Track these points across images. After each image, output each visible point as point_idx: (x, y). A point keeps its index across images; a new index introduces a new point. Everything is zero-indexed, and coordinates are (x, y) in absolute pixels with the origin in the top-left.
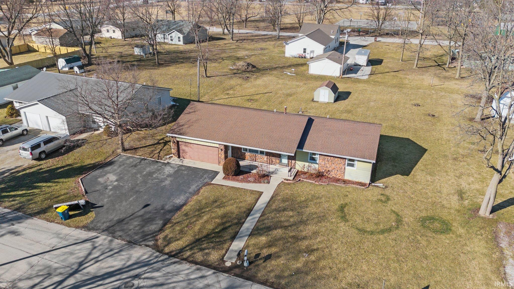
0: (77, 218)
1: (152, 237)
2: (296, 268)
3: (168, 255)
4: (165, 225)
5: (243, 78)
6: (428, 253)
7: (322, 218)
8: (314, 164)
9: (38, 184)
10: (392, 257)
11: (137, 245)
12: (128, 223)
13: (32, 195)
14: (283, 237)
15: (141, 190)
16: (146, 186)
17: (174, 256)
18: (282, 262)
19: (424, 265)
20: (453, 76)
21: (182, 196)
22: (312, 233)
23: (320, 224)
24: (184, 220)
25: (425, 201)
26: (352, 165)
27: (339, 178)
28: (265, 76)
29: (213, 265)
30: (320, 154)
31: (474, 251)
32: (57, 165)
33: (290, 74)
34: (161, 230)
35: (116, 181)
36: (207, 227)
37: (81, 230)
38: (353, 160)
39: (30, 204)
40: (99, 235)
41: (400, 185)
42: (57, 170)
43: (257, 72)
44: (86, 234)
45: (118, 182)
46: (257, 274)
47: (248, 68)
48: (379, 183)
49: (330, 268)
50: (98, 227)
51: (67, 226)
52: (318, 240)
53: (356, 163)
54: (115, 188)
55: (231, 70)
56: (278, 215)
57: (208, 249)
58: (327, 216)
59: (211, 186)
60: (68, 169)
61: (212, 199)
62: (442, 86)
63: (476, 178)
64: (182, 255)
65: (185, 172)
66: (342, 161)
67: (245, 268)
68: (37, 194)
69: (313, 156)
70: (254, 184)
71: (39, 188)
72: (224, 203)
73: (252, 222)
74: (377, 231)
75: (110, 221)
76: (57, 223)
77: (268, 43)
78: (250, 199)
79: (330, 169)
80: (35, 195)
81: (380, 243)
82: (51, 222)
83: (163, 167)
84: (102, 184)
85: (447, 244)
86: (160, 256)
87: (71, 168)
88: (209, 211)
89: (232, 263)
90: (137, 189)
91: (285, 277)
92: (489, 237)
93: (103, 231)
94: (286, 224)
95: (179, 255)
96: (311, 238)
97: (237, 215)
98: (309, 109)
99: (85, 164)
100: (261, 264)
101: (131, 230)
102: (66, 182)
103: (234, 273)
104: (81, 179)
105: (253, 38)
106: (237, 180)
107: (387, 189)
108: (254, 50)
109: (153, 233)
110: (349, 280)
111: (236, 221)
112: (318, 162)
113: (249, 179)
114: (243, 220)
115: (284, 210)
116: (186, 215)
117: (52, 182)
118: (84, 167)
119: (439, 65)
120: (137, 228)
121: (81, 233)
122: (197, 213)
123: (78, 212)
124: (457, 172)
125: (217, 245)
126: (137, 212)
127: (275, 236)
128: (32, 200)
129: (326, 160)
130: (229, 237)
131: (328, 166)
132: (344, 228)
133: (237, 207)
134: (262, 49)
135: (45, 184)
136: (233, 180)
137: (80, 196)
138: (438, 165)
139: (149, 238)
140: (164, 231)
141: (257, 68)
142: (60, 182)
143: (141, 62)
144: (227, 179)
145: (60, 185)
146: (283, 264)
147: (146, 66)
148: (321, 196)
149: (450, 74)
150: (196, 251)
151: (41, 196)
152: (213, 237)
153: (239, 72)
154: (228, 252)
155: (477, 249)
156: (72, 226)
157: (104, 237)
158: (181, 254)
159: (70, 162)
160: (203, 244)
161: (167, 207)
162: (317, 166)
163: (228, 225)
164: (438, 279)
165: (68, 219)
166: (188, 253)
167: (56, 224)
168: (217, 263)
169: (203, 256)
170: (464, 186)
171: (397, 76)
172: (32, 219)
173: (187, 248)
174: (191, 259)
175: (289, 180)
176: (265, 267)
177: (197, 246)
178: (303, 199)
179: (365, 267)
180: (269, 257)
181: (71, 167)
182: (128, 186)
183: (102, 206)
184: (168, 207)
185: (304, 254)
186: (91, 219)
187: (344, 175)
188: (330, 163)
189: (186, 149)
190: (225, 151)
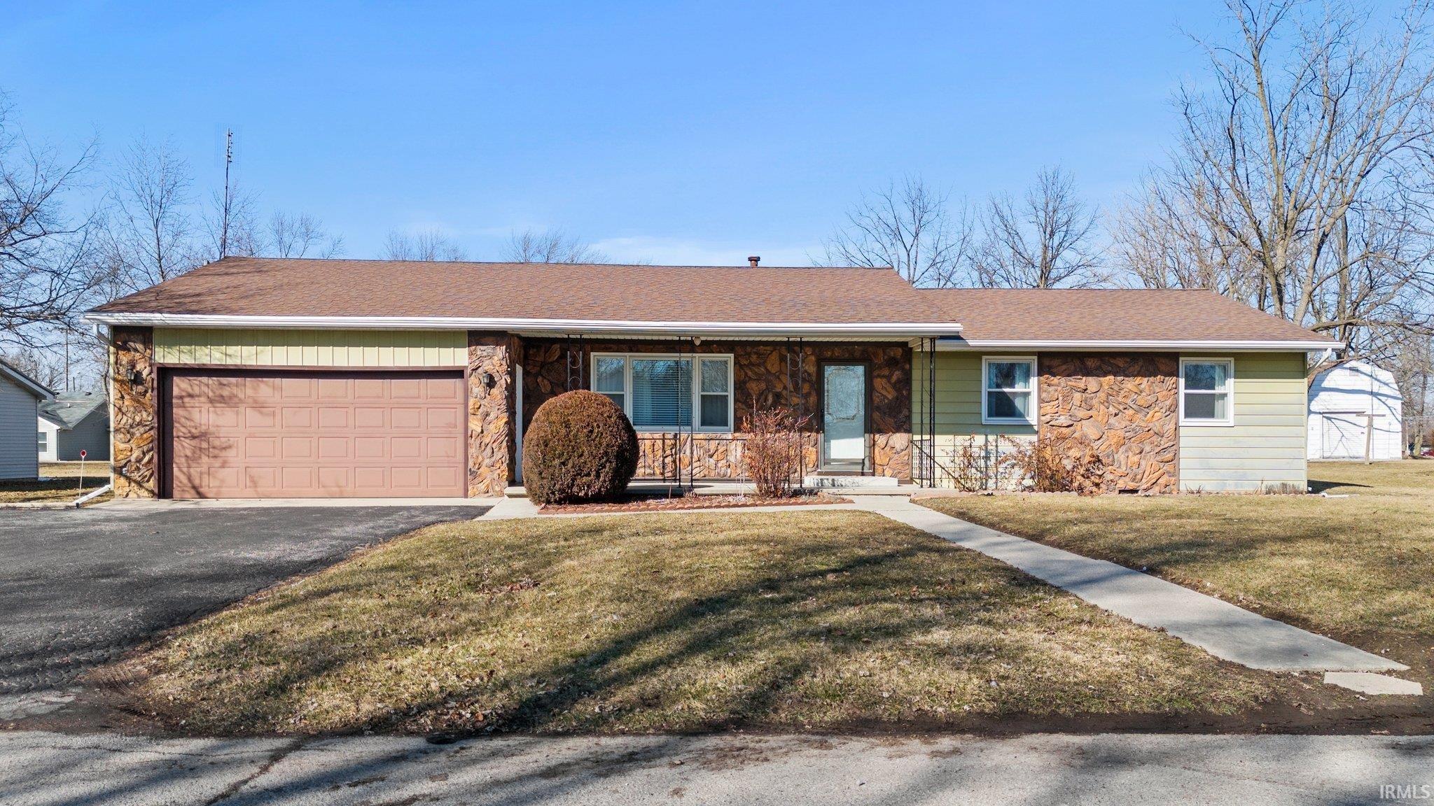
8: (1015, 436)
26: (1211, 406)
69: (1006, 390)
79: (1101, 448)
112: (1032, 419)
129: (1078, 396)
131: (1091, 432)
187: (1177, 470)
188: (1100, 412)
189: (221, 421)
190: (511, 389)
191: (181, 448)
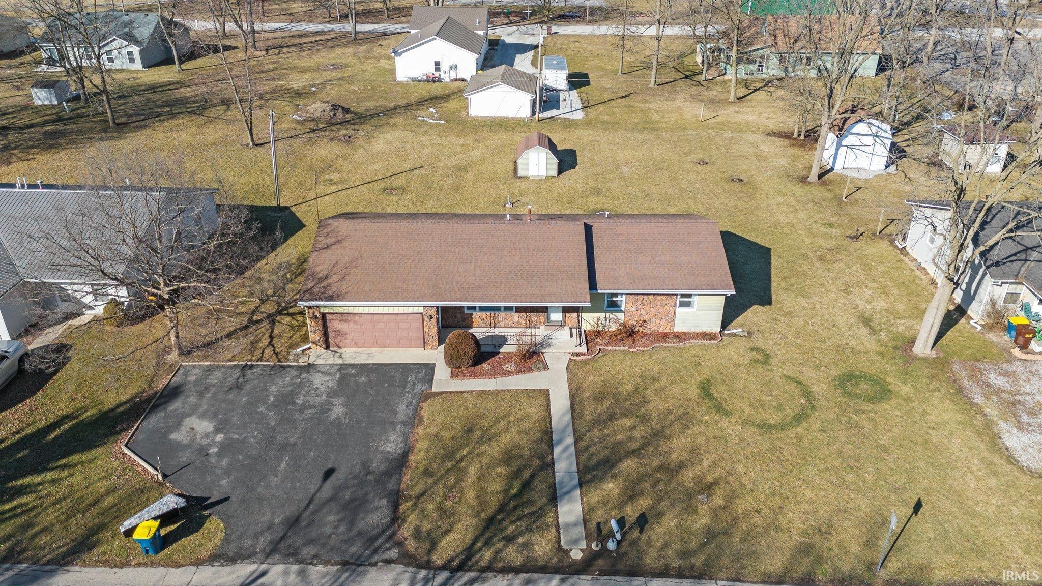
0: (183, 541)
1: (387, 541)
2: (703, 528)
3: (447, 569)
4: (396, 506)
5: (340, 141)
6: (884, 441)
7: (686, 419)
8: (617, 314)
9: (20, 482)
10: (838, 463)
11: (366, 565)
12: (313, 521)
13: (23, 513)
14: (643, 474)
15: (292, 440)
16: (295, 428)
17: (460, 568)
18: (672, 523)
19: (891, 465)
20: (723, 96)
21: (392, 435)
22: (687, 452)
23: (690, 432)
24: (432, 486)
25: (823, 346)
26: (688, 304)
27: (665, 331)
28: (382, 129)
29: (549, 564)
30: (627, 294)
31: (943, 420)
32: (34, 422)
33: (432, 121)
34: (396, 519)
35: (217, 431)
36: (489, 490)
37: (213, 566)
38: (690, 296)
39: (35, 535)
40: (264, 567)
41: (769, 325)
42: (45, 437)
43: (361, 123)
44: (230, 573)
45: (225, 434)
46: (641, 559)
47: (335, 115)
48: (734, 329)
49: (756, 511)
50: (248, 549)
51: (169, 566)
52: (706, 463)
53: (695, 298)
54: (225, 448)
55: (299, 122)
56: (606, 432)
57: (521, 534)
58: (691, 412)
59: (438, 399)
60: (71, 428)
61: (458, 426)
62: (718, 119)
63: (873, 289)
64: (477, 562)
65: (363, 379)
66: (670, 300)
67: (615, 555)
68: (34, 507)
69: (614, 299)
70: (520, 376)
71: (28, 490)
72: (489, 429)
73: (569, 457)
74: (788, 420)
75: (269, 528)
76: (139, 565)
77: (339, 51)
78: (533, 409)
79: (647, 318)
80: (31, 510)
81: (806, 442)
82: (123, 566)
83: (303, 376)
84: (187, 446)
85: (899, 419)
86: (431, 576)
87: (78, 424)
88: (470, 453)
89: (582, 550)
90: (280, 438)
91: (695, 551)
92: (951, 391)
93: (268, 556)
94: (633, 446)
95: (470, 563)
96: (691, 462)
97: (530, 449)
98: (521, 195)
99: (108, 406)
100: (639, 538)
101: (330, 536)
102: (90, 462)
103: (599, 570)
104: (126, 445)
105: (297, 41)
106: (483, 375)
107: (754, 336)
108: (318, 70)
109: (383, 532)
110: (800, 526)
111: (537, 462)
112: (623, 308)
113: (505, 367)
114: (550, 457)
115: (611, 417)
116: (427, 473)
117: (53, 469)
118: (111, 414)
119: (687, 77)
120: (342, 529)
121: (217, 573)
122: (449, 465)
123: (176, 526)
124: (839, 283)
125: (534, 523)
126: (316, 493)
127: (628, 476)
128: (29, 525)
129: (640, 301)
130: (544, 500)
131: (643, 313)
132: (732, 428)
133: (519, 433)
134: (336, 67)
135: (37, 479)
136: (475, 375)
137: (152, 487)
138: (804, 274)
139: (383, 543)
140: (404, 521)
141: (355, 114)
142: (75, 465)
143: (65, 124)
144: (461, 377)
145: (81, 472)
146: (676, 526)
147: (86, 133)
148: (656, 375)
149: (715, 93)
150: (500, 545)
151: (50, 511)
152: (515, 508)
153: (321, 126)
154: (561, 531)
155: (946, 417)
156: (182, 562)
157: (280, 568)
158: (473, 560)
159: (62, 408)
160: (506, 528)
161: (375, 465)
162: (621, 316)
163: (527, 474)
164: (925, 483)
165: (162, 549)
166: (487, 555)
167: (140, 570)
168: (556, 560)
169: (521, 553)
170: (863, 307)
171: (634, 107)
172: (68, 571)
173: (479, 544)
174: (500, 565)
175: (582, 354)
176: (649, 542)
177: (495, 535)
178: (630, 387)
179: (809, 495)
180: (642, 521)
181: (75, 421)
182: (254, 436)
183: (227, 499)
184: (377, 465)
185: (700, 497)
186: (221, 535)
187: (673, 325)
188: (647, 307)
189: (343, 326)
190: (438, 319)
191: (331, 334)
